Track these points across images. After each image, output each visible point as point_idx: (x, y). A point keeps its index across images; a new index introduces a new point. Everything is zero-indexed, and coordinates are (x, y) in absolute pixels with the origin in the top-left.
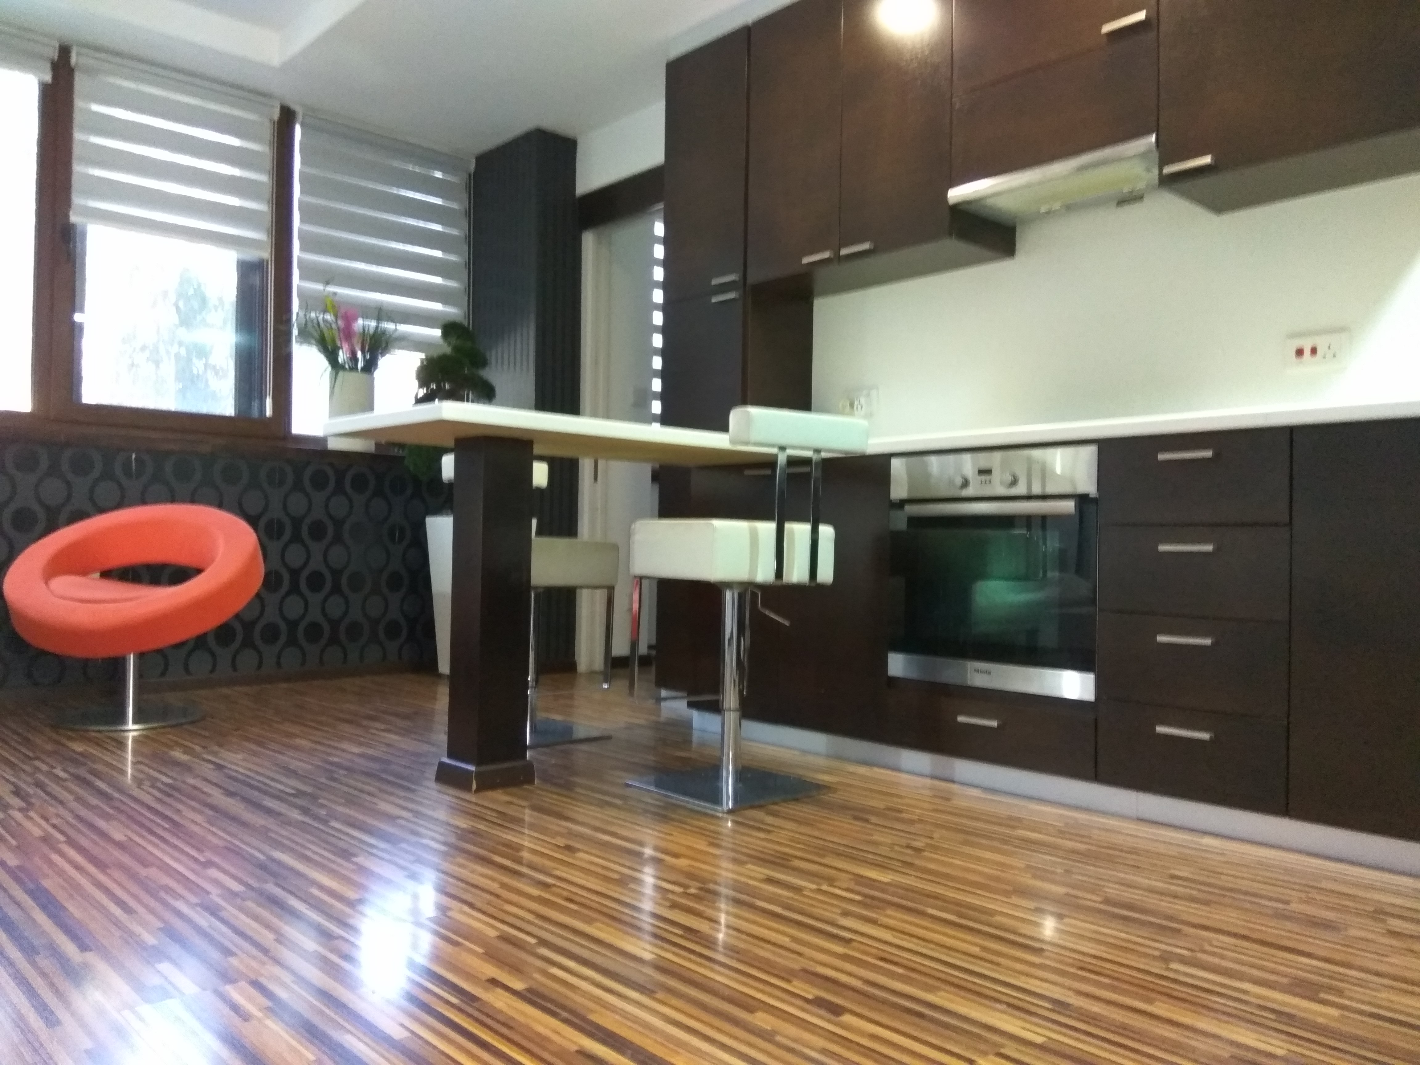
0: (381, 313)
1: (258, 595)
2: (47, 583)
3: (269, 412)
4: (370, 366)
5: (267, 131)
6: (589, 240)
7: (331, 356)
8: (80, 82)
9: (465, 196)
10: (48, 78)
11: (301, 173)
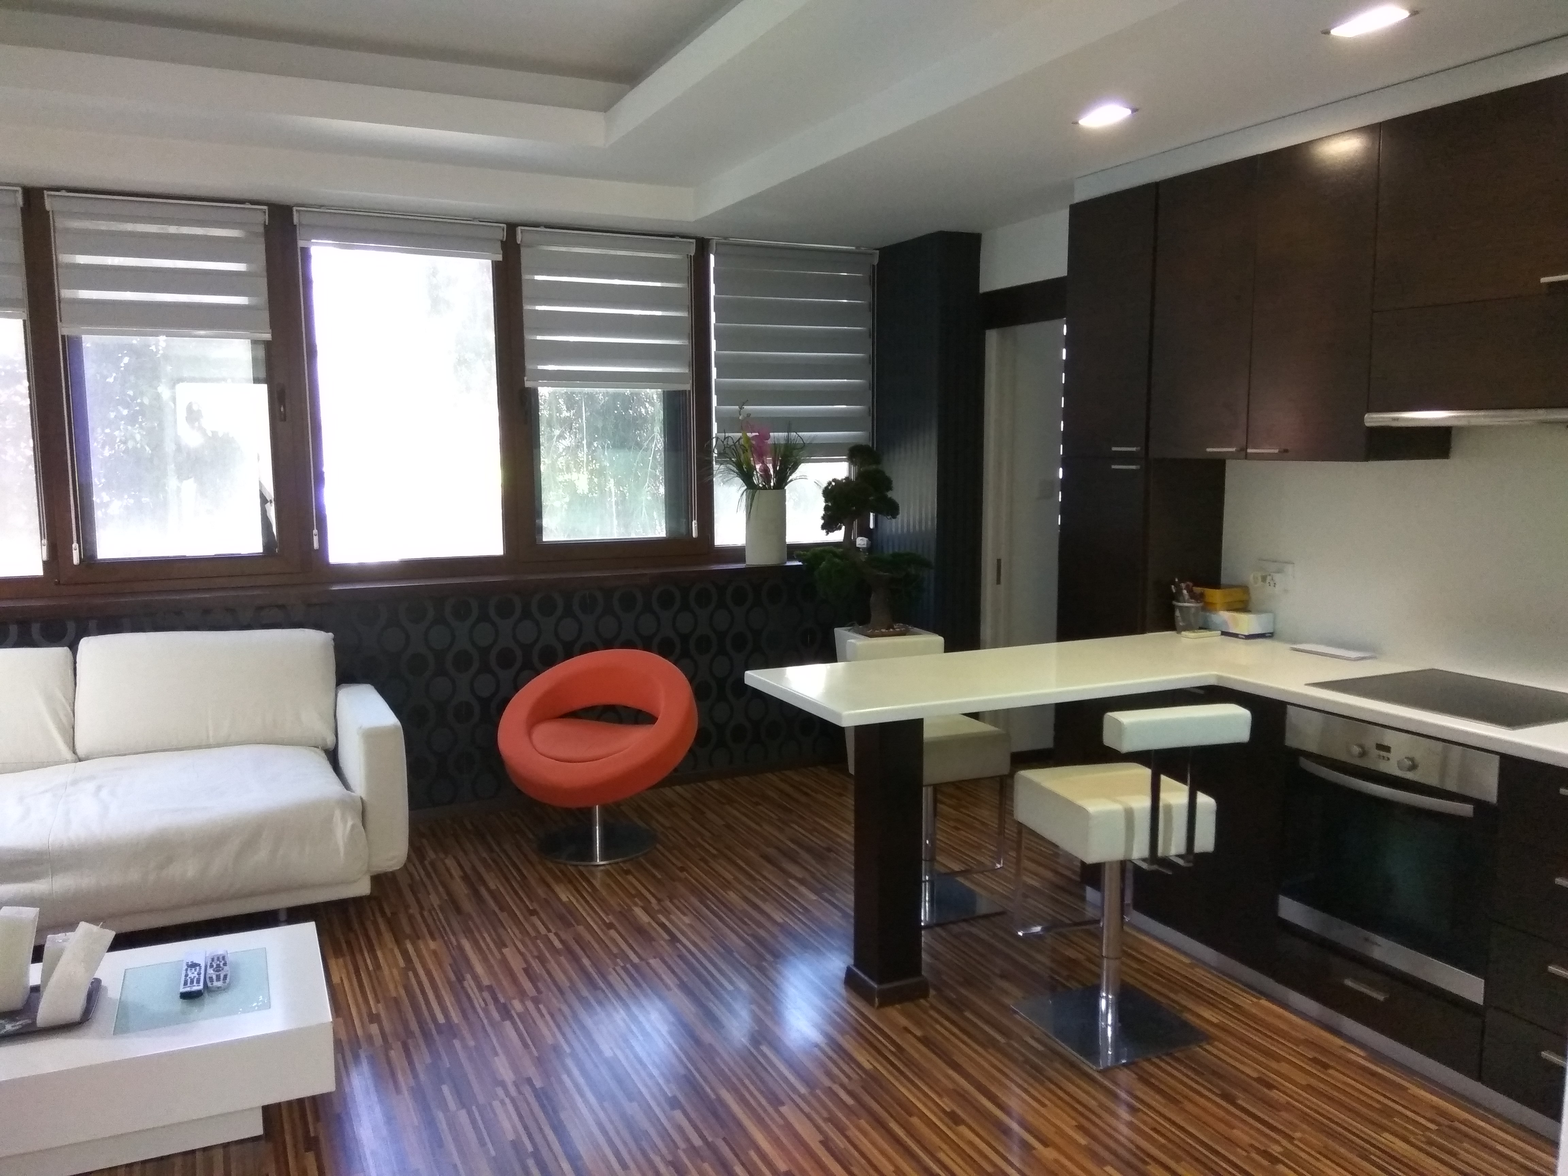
0: (789, 424)
1: (691, 751)
2: (529, 734)
3: (695, 534)
4: (782, 481)
5: (685, 269)
6: (992, 337)
7: (746, 476)
8: (526, 256)
9: (868, 290)
10: (500, 258)
11: (715, 298)
